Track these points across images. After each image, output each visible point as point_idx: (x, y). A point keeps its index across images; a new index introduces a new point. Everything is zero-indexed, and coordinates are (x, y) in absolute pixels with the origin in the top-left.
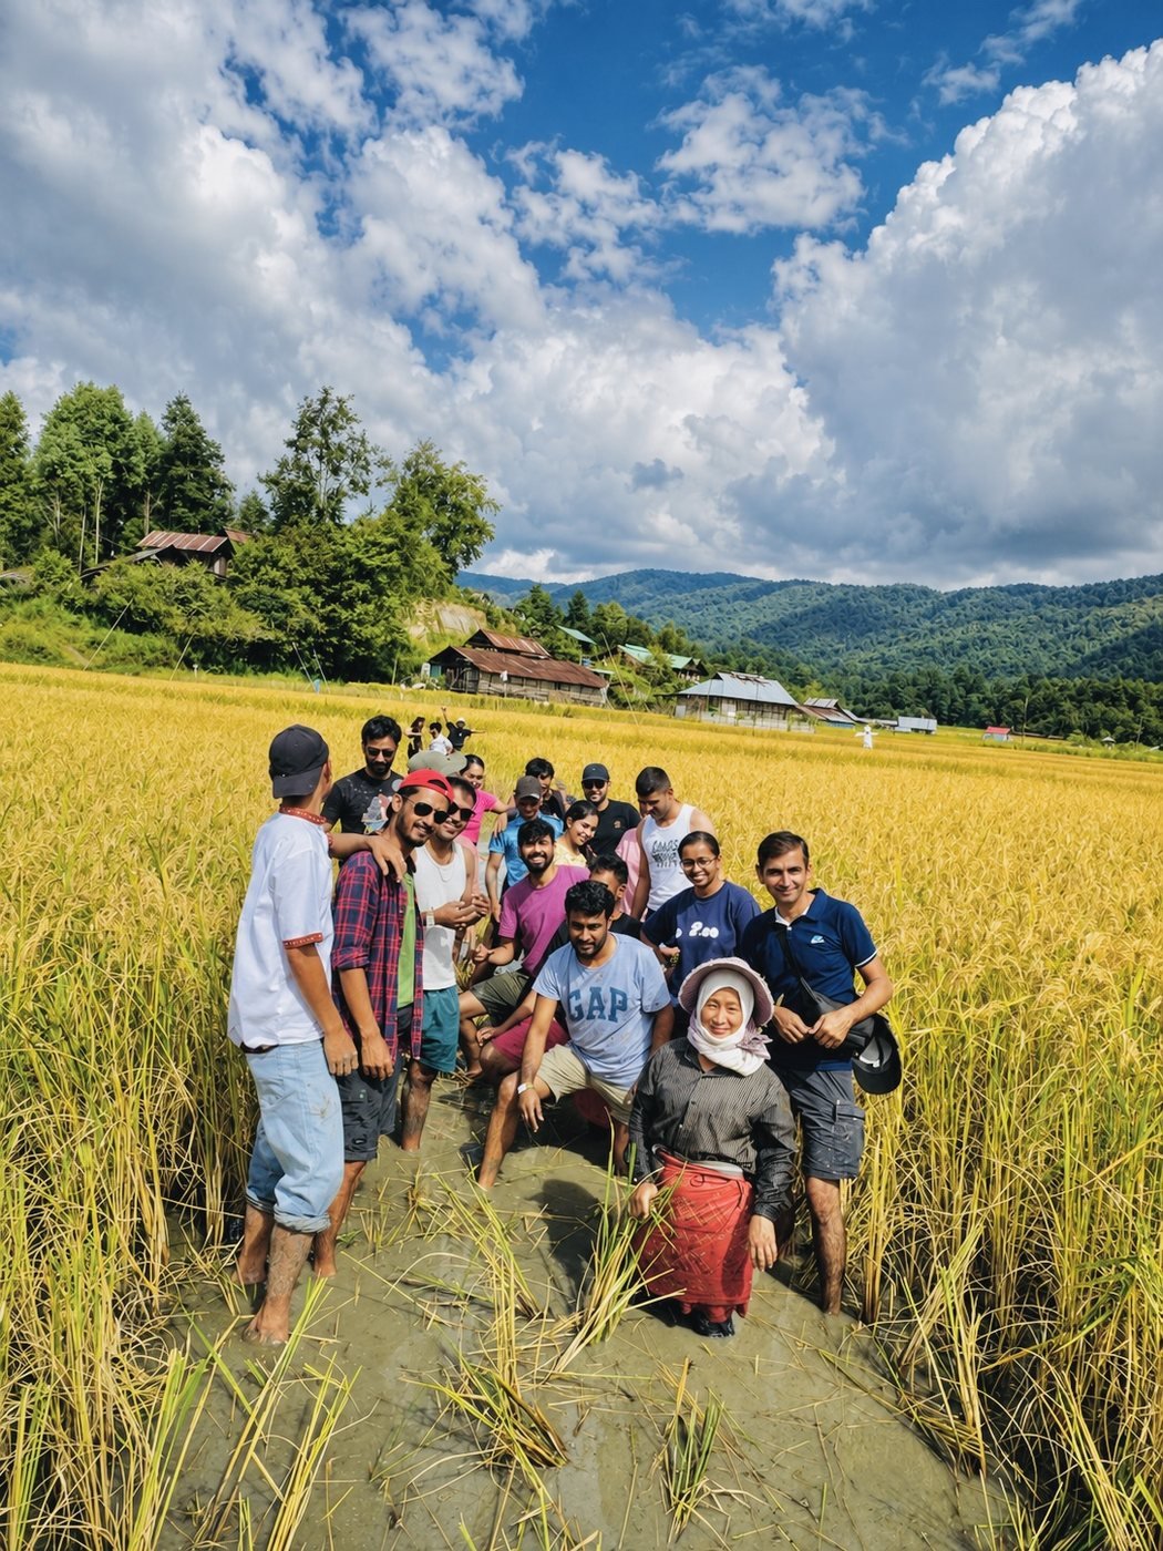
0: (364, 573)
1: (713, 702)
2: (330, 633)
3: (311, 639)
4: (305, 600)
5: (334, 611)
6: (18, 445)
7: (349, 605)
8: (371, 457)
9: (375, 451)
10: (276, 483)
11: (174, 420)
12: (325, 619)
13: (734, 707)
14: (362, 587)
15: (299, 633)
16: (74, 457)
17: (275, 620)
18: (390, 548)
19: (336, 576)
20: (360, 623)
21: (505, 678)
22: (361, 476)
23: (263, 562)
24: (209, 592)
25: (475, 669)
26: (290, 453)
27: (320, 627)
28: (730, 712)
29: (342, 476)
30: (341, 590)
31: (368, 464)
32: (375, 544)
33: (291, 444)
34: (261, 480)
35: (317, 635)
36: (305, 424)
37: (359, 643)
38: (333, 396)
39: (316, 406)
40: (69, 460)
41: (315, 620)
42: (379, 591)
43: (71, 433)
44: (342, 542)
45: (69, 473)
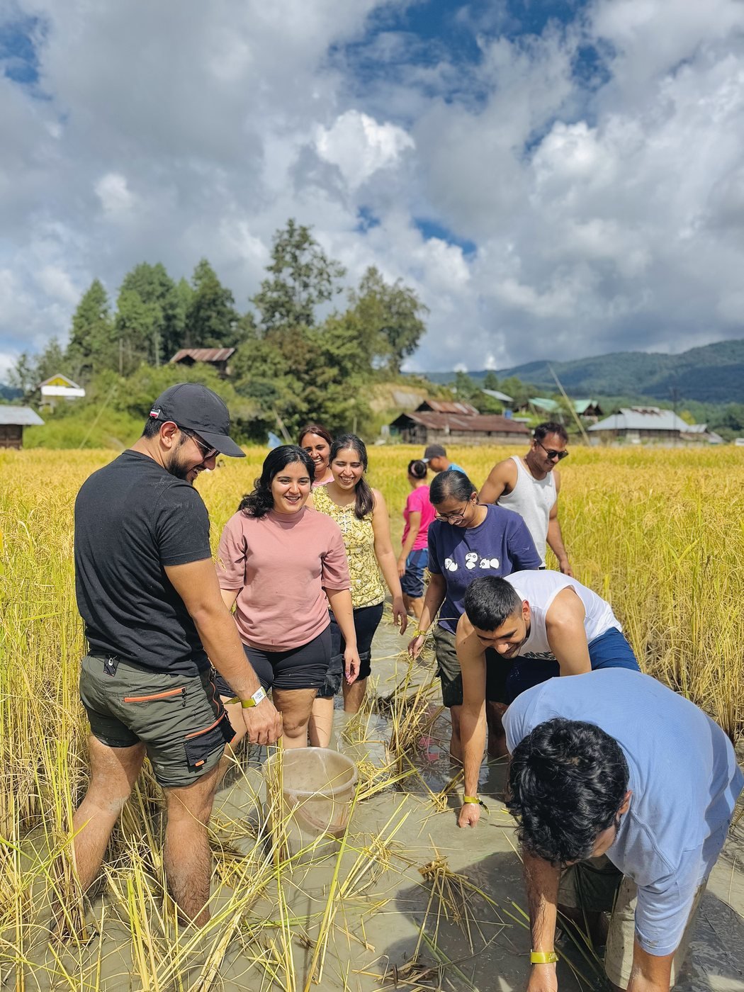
0: (332, 360)
1: (620, 433)
2: (310, 411)
3: (297, 416)
4: (290, 386)
5: (313, 392)
6: (105, 312)
7: (324, 386)
8: (331, 270)
9: (332, 264)
10: (261, 300)
11: (200, 278)
12: (308, 400)
13: (637, 436)
14: (334, 372)
15: (287, 412)
16: (136, 313)
17: (266, 402)
18: (352, 339)
19: (311, 365)
20: (333, 400)
21: (447, 430)
22: (325, 286)
23: (254, 359)
24: (215, 385)
25: (423, 427)
26: (271, 277)
27: (304, 407)
28: (635, 440)
29: (311, 290)
30: (317, 375)
31: (329, 276)
32: (338, 337)
33: (270, 269)
34: (250, 300)
35: (301, 413)
36: (278, 252)
37: (334, 416)
38: (296, 226)
39: (286, 236)
40: (134, 315)
41: (297, 401)
42: (344, 372)
43: (135, 297)
44: (313, 338)
45: (135, 325)
